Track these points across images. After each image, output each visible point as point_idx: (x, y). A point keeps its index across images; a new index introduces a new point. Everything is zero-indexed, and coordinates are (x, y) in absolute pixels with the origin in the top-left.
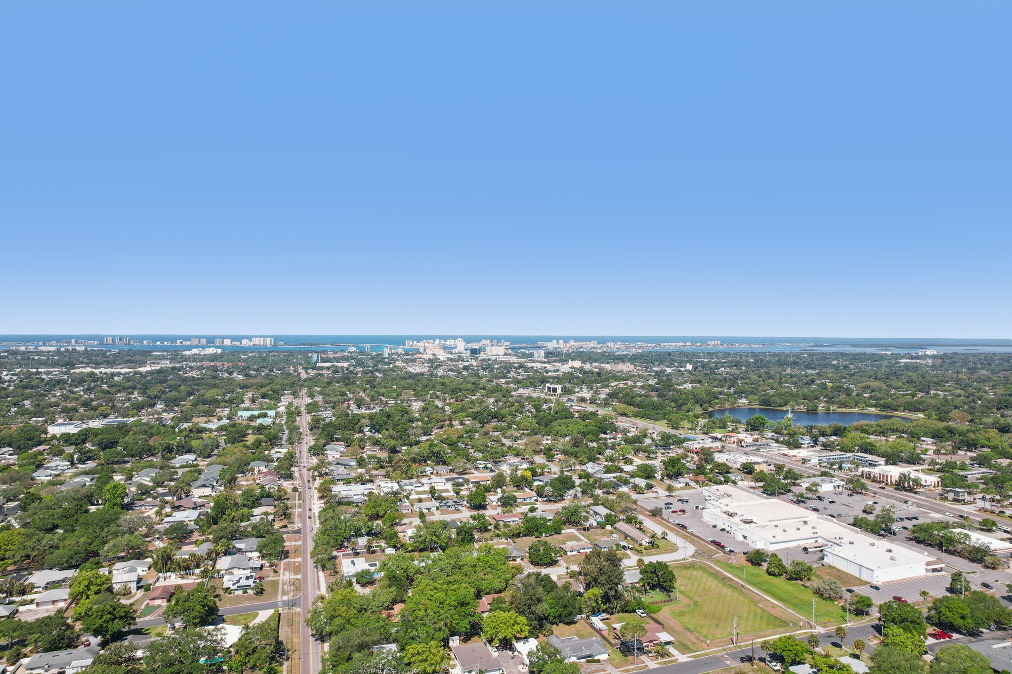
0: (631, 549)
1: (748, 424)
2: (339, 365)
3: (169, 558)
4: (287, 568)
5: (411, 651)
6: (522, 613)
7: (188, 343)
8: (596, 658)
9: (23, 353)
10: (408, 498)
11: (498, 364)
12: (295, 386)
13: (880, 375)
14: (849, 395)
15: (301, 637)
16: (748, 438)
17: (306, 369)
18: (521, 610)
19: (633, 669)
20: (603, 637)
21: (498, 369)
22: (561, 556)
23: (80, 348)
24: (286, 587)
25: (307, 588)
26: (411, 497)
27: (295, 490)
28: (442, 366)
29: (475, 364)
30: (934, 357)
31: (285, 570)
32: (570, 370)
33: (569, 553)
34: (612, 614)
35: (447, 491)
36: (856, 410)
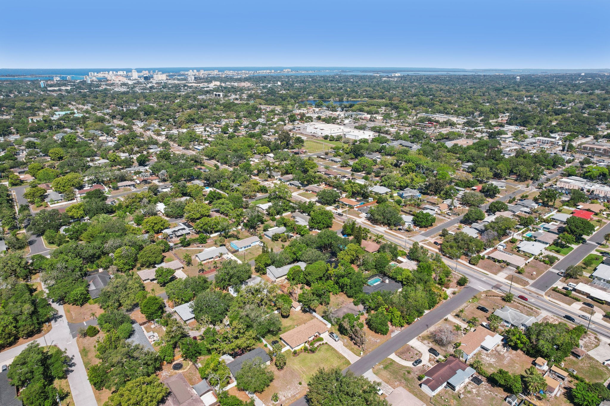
1: (316, 105)
2: (63, 88)
11: (169, 85)
13: (372, 85)
14: (357, 93)
16: (317, 110)
21: (172, 87)
30: (399, 77)
36: (359, 99)
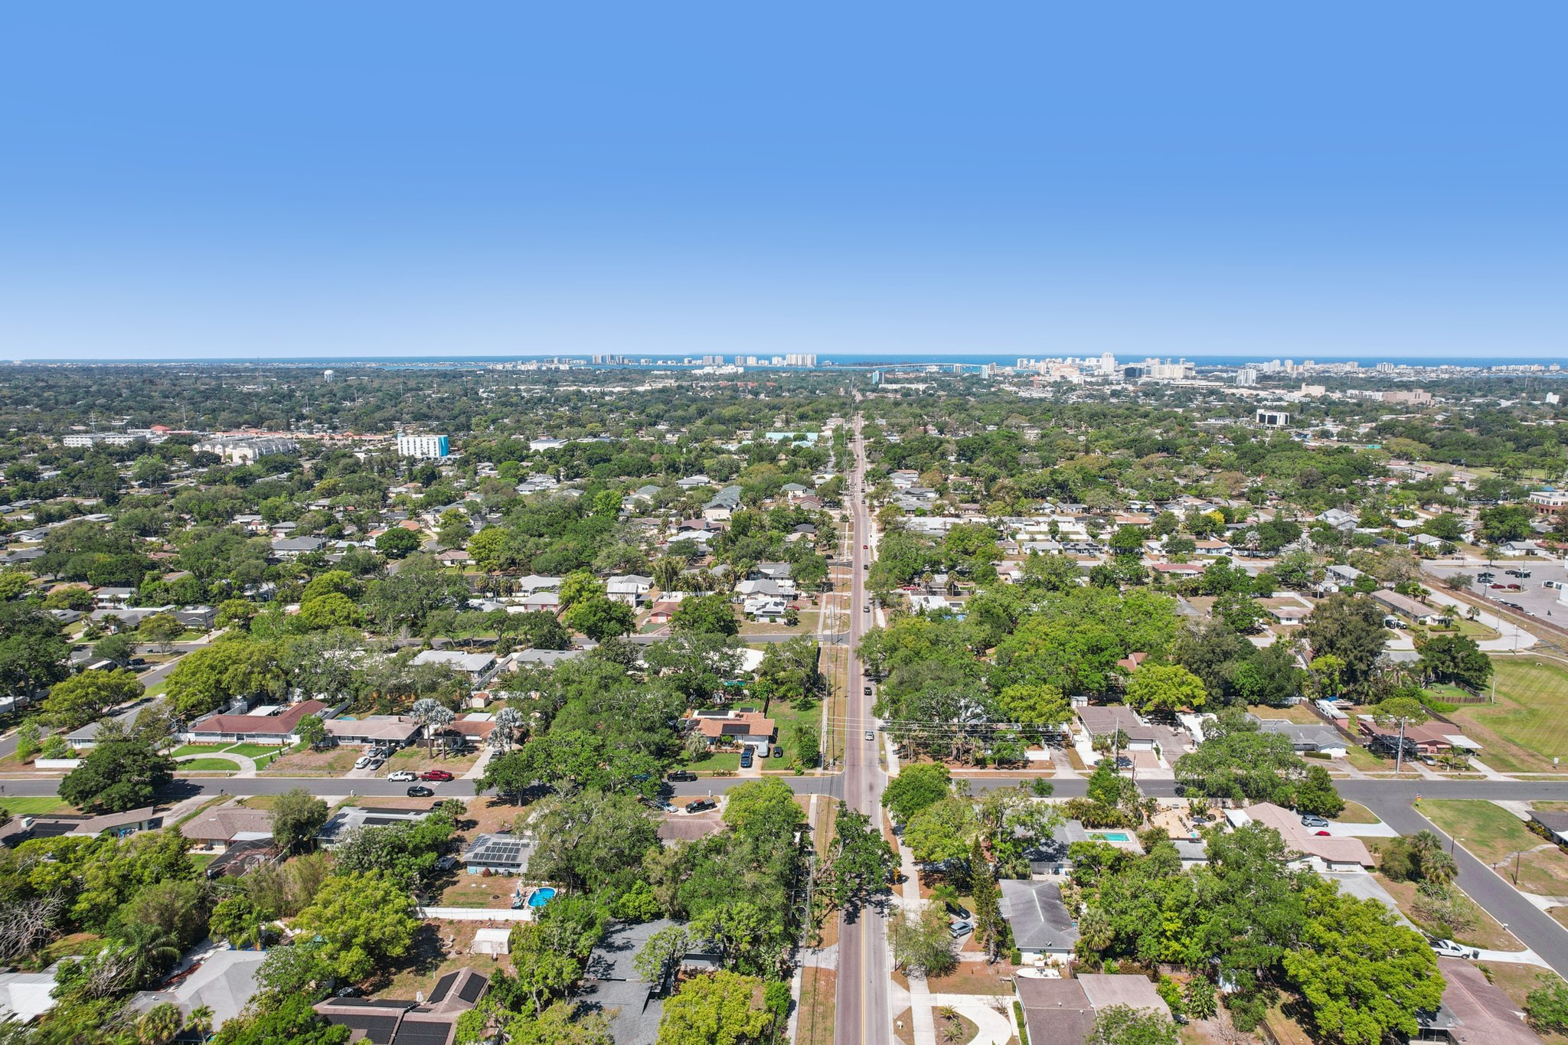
0: (1402, 628)
2: (913, 386)
3: (676, 573)
4: (831, 601)
5: (1012, 693)
6: (1196, 672)
7: (699, 362)
8: (1323, 752)
9: (500, 371)
10: (1014, 538)
11: (1172, 390)
12: (846, 408)
15: (849, 675)
17: (862, 391)
18: (1195, 666)
19: (1393, 776)
20: (1340, 729)
21: (1171, 395)
22: (1269, 624)
23: (564, 367)
24: (829, 621)
25: (859, 625)
26: (1018, 537)
27: (844, 519)
28: (1075, 390)
29: (1131, 388)
31: (827, 603)
32: (1304, 400)
33: (1284, 622)
34: (1358, 703)
35: (1078, 533)
